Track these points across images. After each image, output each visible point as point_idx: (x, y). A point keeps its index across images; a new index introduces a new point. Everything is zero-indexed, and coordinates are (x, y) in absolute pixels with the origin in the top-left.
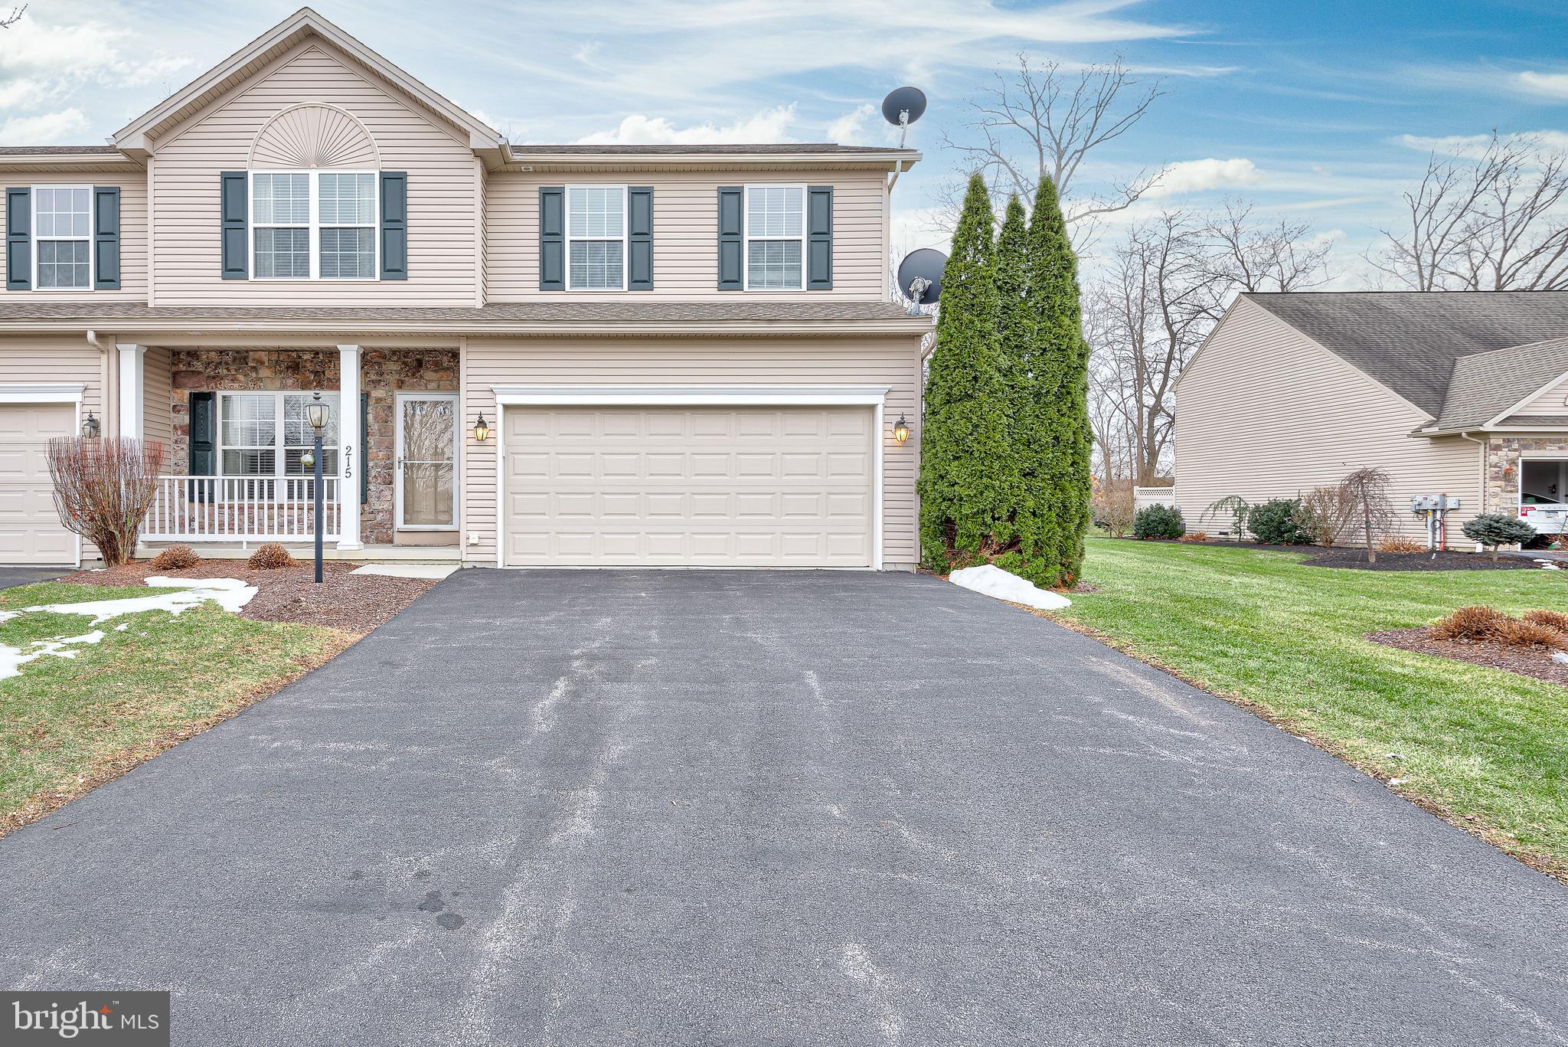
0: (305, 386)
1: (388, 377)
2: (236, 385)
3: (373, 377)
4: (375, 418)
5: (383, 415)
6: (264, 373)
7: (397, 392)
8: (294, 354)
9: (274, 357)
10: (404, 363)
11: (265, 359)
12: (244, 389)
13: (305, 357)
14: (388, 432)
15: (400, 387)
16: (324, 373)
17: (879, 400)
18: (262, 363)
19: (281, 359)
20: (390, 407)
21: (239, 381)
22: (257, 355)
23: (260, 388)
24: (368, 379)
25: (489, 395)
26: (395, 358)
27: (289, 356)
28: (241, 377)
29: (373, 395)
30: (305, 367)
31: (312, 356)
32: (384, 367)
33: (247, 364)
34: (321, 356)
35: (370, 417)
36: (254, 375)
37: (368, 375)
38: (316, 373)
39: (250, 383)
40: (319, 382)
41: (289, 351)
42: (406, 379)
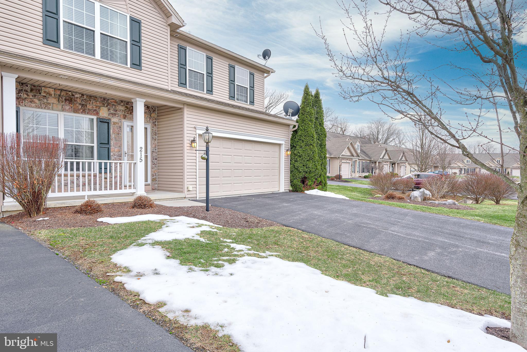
0: (76, 111)
1: (119, 112)
2: (34, 105)
3: (112, 112)
4: (113, 132)
5: (117, 130)
6: (52, 100)
7: (123, 120)
8: (70, 93)
9: (58, 93)
10: (126, 107)
11: (53, 93)
12: (39, 108)
13: (76, 96)
14: (119, 139)
15: (125, 118)
16: (86, 105)
17: (283, 142)
18: (50, 95)
19: (62, 94)
20: (120, 127)
21: (35, 103)
22: (47, 90)
23: (49, 109)
24: (109, 112)
25: (194, 130)
26: (122, 104)
27: (67, 94)
28: (36, 101)
29: (112, 120)
30: (76, 101)
31: (81, 96)
32: (117, 108)
33: (40, 94)
34: (85, 97)
35: (111, 131)
36: (45, 101)
37: (110, 110)
38: (83, 105)
39: (43, 105)
40: (84, 110)
41: (68, 91)
42: (127, 115)
